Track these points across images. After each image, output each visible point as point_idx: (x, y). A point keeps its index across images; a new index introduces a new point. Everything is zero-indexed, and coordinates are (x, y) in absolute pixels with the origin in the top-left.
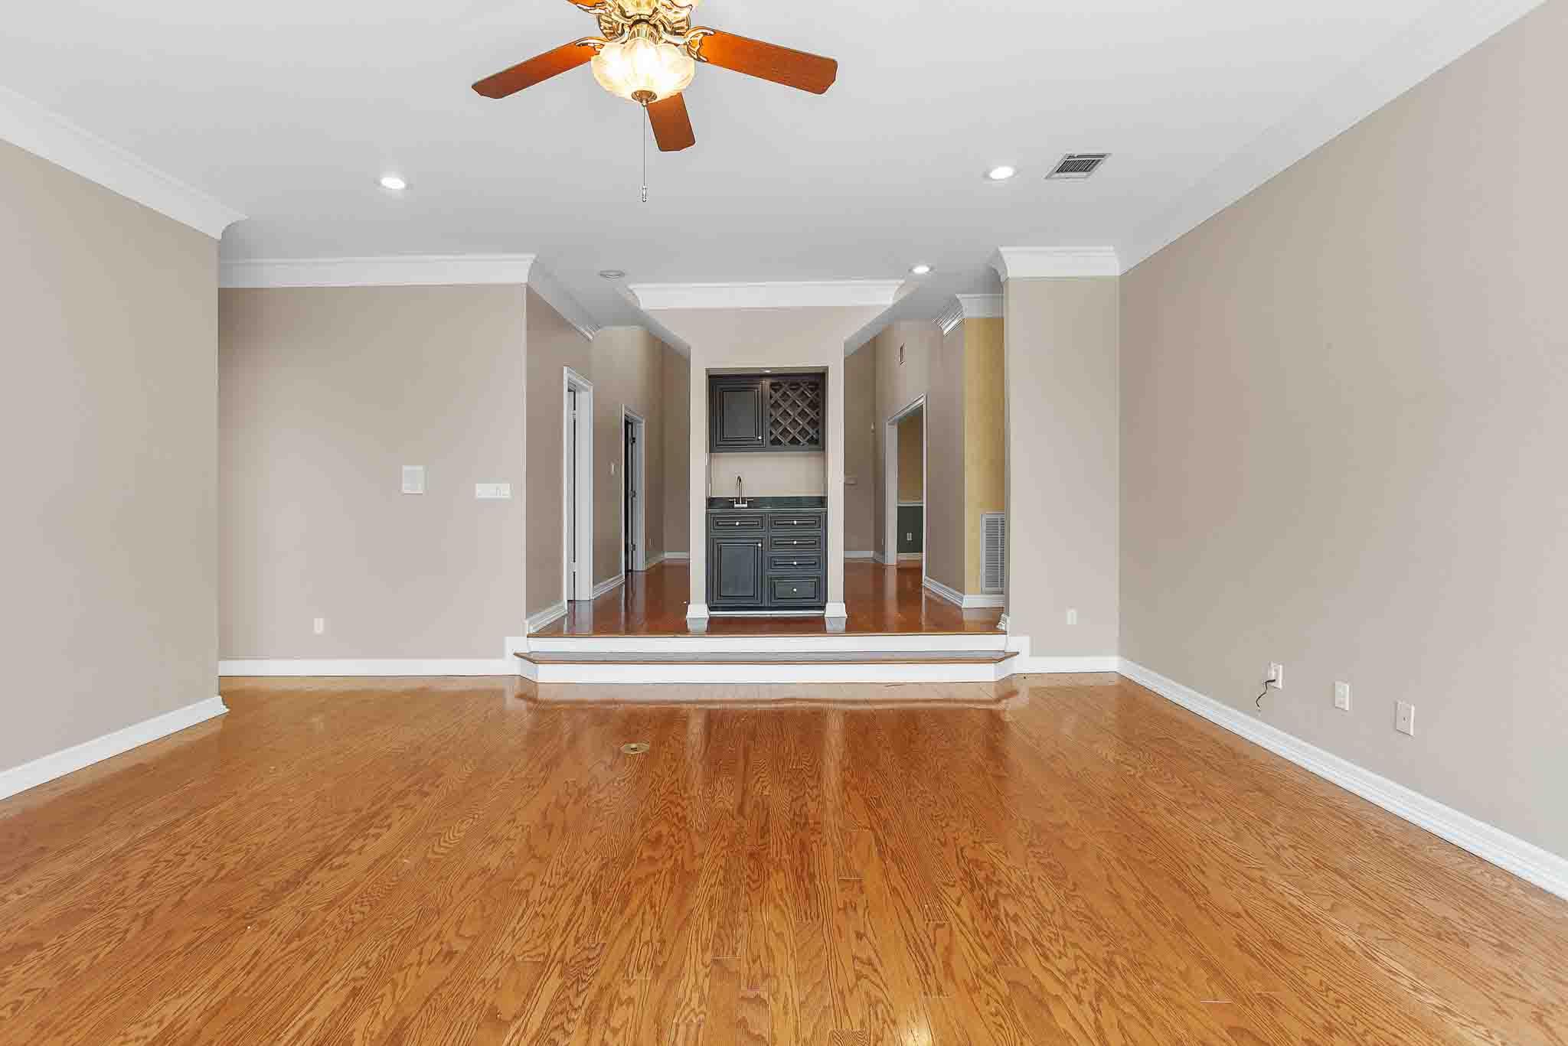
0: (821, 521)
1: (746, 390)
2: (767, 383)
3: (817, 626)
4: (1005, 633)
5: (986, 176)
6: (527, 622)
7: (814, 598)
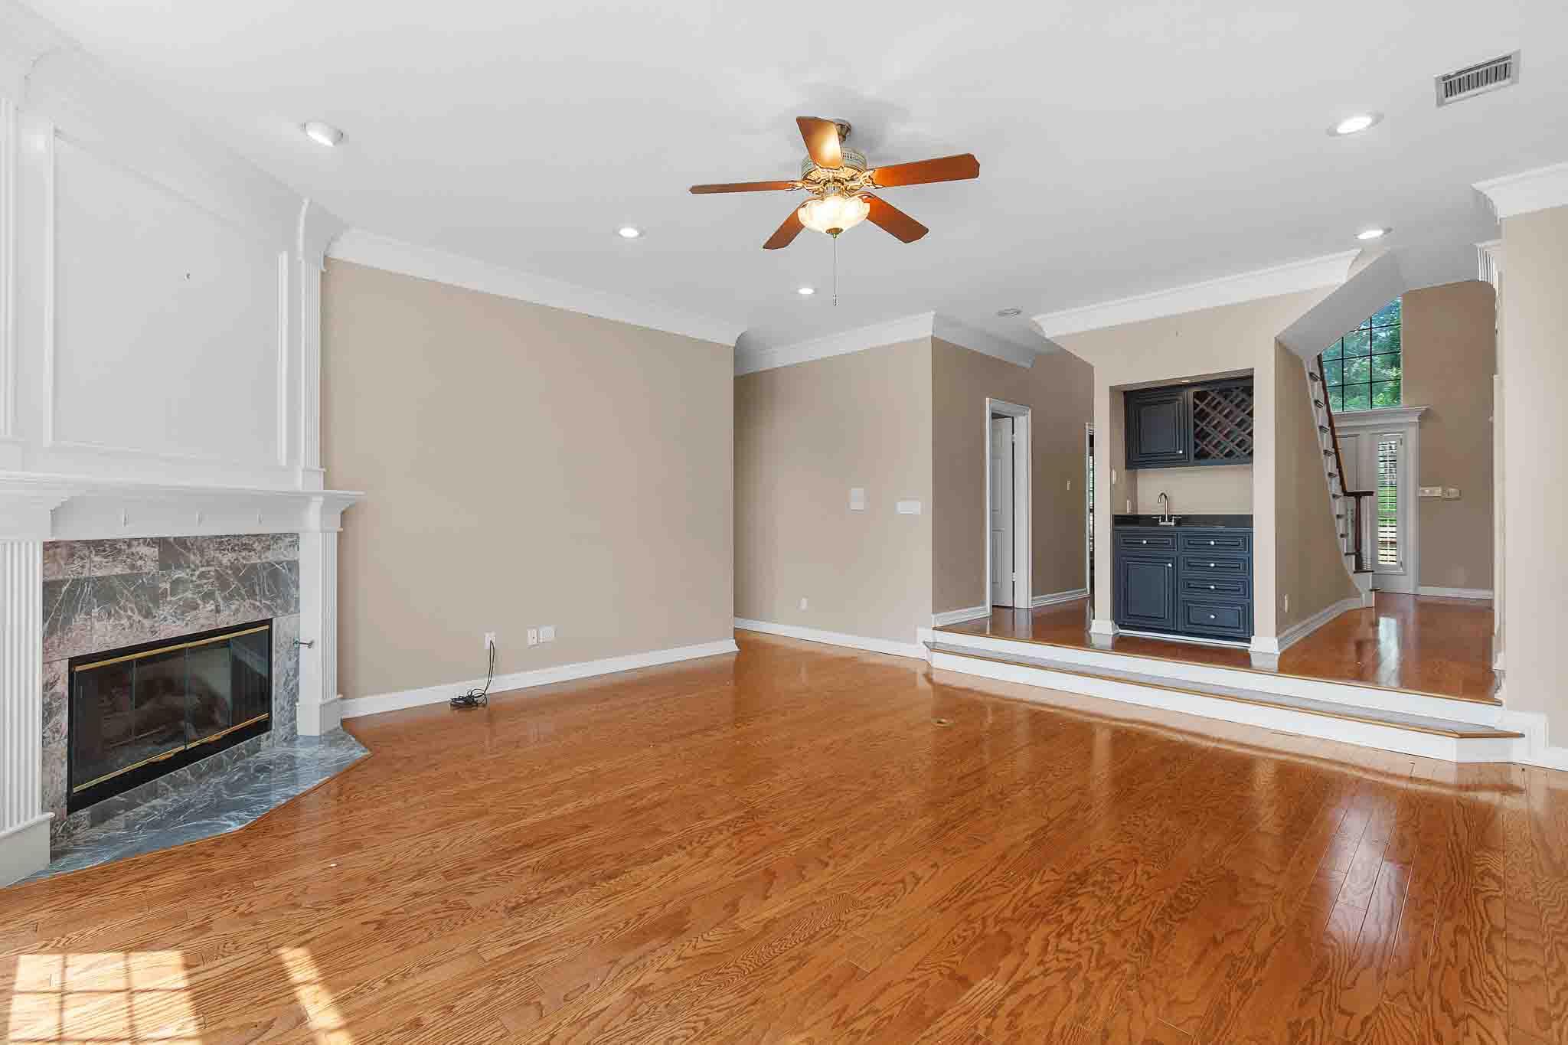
0: (1247, 541)
1: (1169, 402)
2: (1191, 392)
3: (1242, 660)
4: (1499, 703)
5: (1332, 133)
6: (933, 616)
7: (1239, 628)
